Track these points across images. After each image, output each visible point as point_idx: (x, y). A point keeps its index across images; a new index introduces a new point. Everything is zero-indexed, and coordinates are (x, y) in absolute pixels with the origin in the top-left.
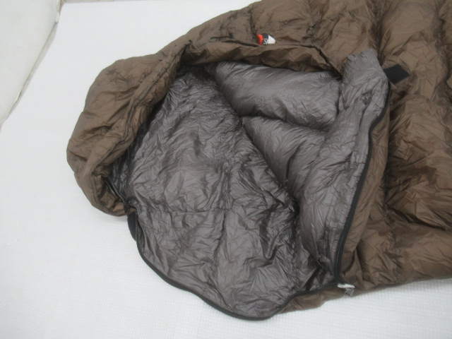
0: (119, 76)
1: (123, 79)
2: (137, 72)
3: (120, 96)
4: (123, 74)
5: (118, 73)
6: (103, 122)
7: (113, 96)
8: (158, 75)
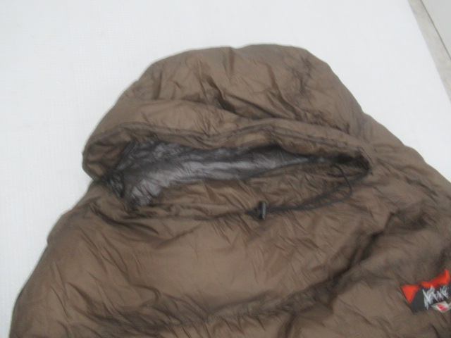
0: (306, 77)
1: (303, 85)
2: (320, 102)
3: (273, 94)
4: (311, 82)
5: (309, 75)
6: (225, 90)
7: (269, 84)
8: (323, 139)
